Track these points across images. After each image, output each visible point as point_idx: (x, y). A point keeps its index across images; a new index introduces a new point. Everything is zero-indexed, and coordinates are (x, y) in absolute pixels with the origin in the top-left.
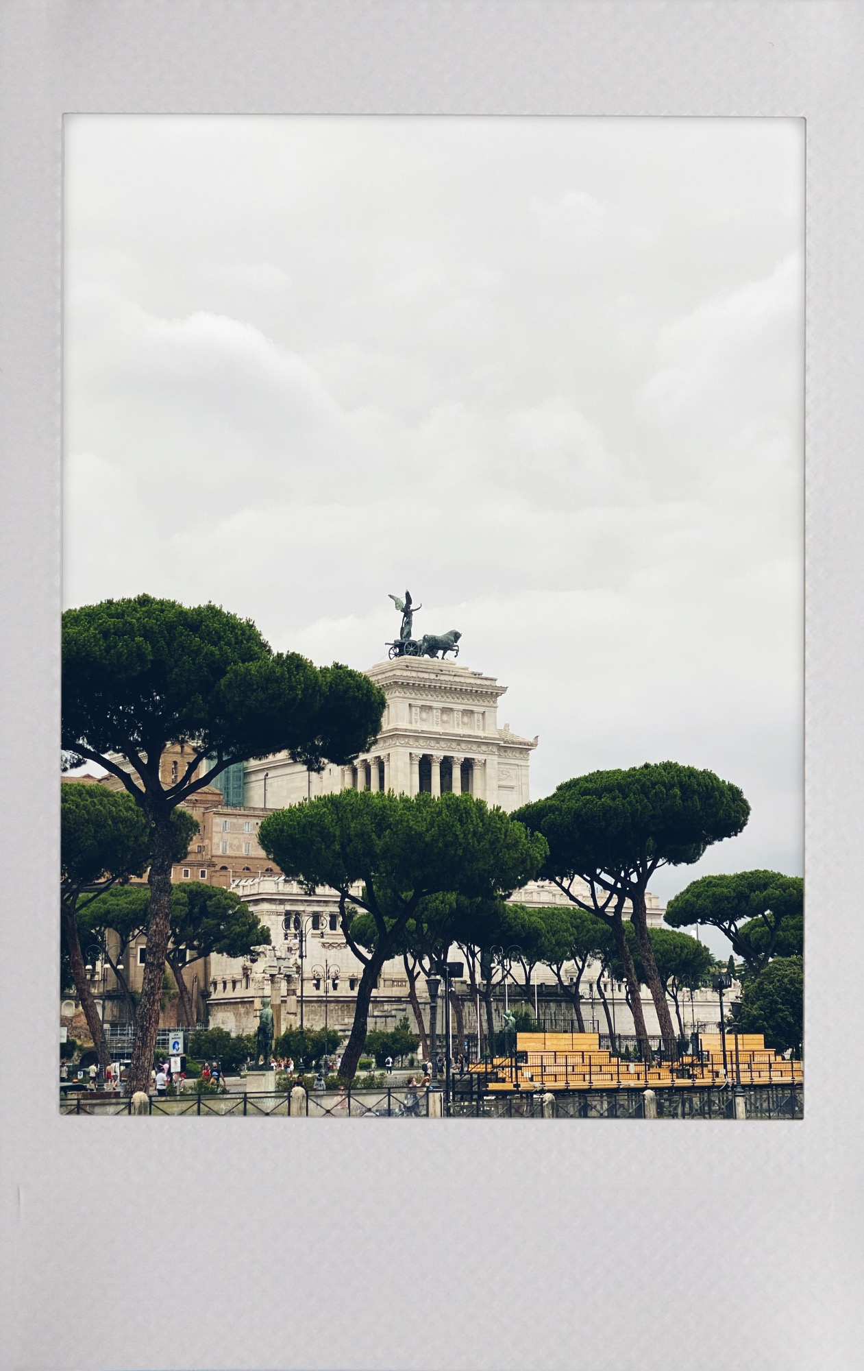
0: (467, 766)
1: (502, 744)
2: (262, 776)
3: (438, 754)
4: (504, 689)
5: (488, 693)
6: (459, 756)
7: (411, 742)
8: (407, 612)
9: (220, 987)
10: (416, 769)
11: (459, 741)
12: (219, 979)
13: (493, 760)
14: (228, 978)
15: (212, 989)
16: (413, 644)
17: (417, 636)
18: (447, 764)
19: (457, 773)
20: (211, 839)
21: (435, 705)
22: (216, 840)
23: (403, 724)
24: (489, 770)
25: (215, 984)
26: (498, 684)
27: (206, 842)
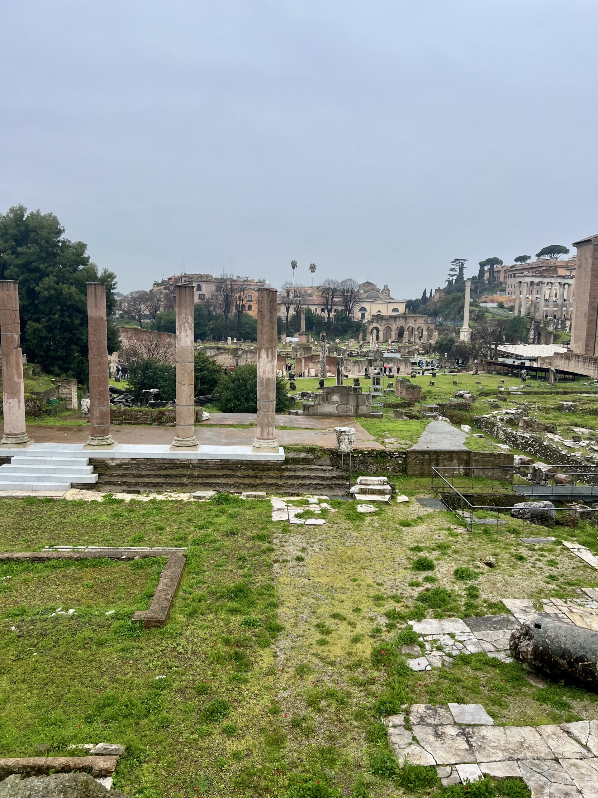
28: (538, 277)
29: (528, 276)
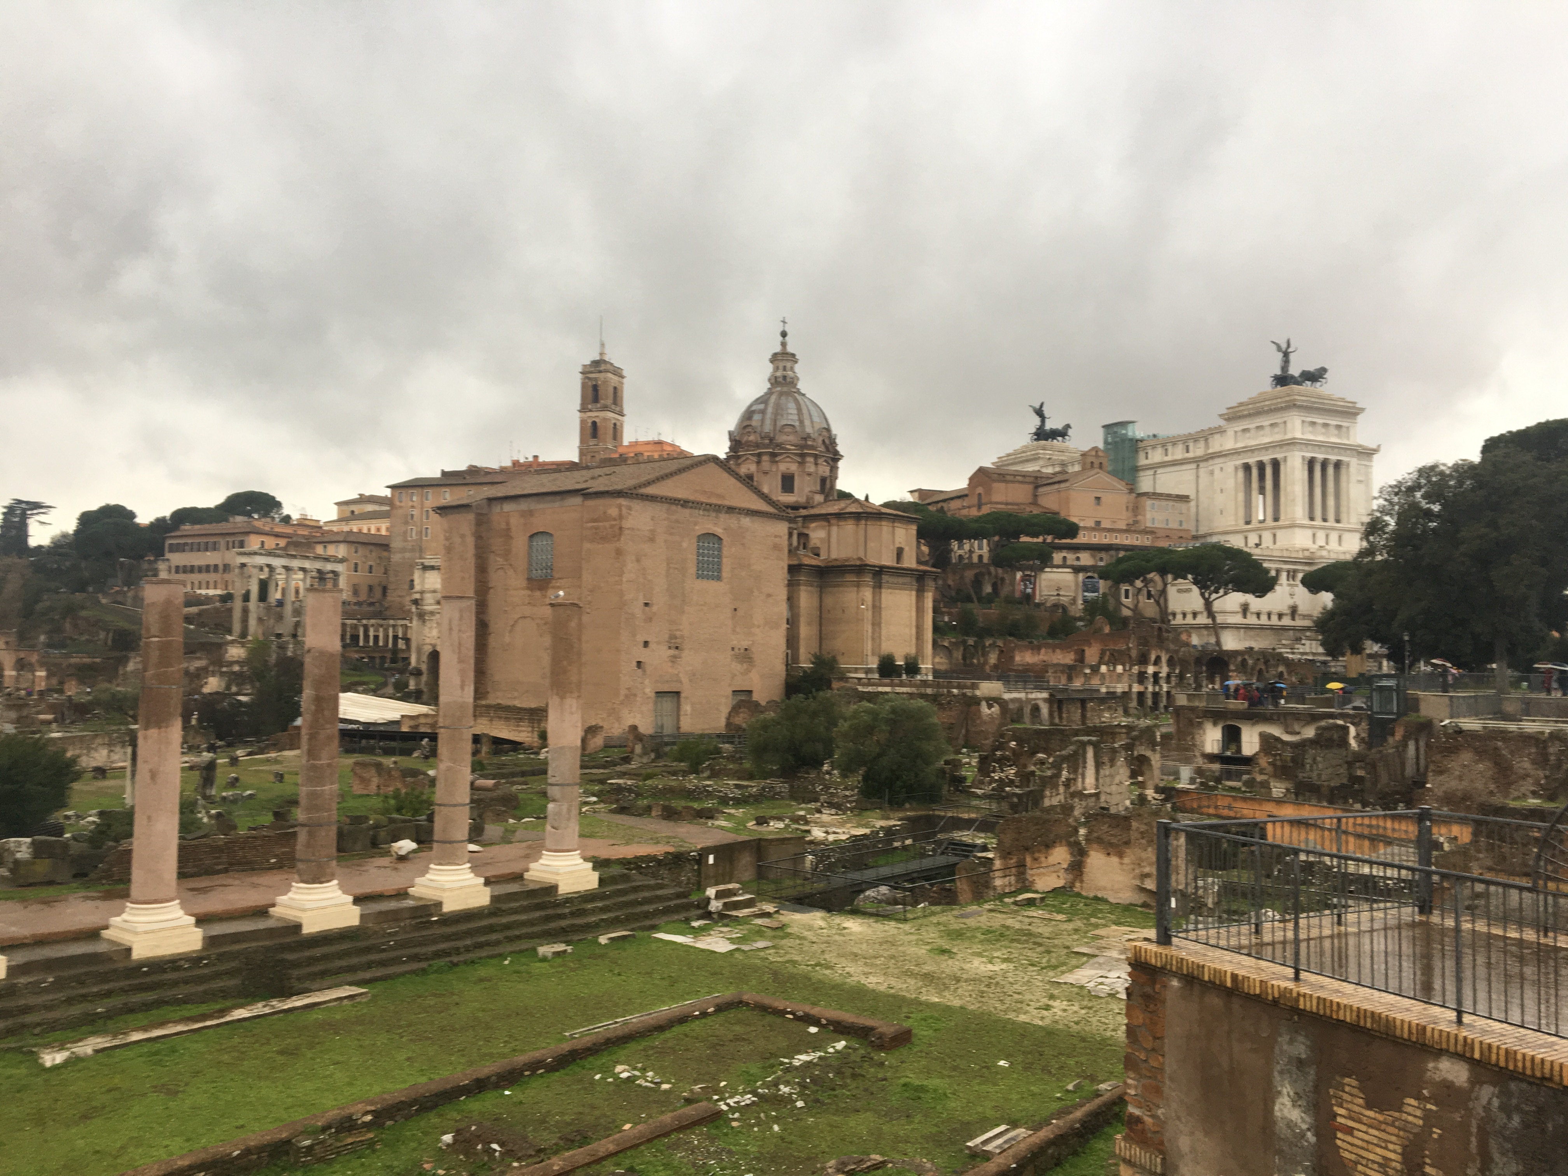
0: (1338, 465)
1: (1360, 449)
2: (1151, 472)
3: (1320, 456)
4: (1363, 410)
5: (1351, 412)
6: (1333, 458)
7: (1303, 447)
8: (1286, 354)
9: (1179, 617)
10: (1306, 467)
11: (1334, 447)
12: (1178, 610)
13: (1354, 462)
14: (1188, 609)
15: (1171, 617)
16: (1292, 377)
17: (1295, 370)
18: (1324, 464)
19: (1330, 470)
20: (1144, 515)
21: (1320, 421)
22: (1149, 516)
23: (1298, 435)
24: (1353, 469)
25: (1174, 615)
26: (1358, 406)
27: (1140, 518)
28: (279, 556)
29: (261, 554)
